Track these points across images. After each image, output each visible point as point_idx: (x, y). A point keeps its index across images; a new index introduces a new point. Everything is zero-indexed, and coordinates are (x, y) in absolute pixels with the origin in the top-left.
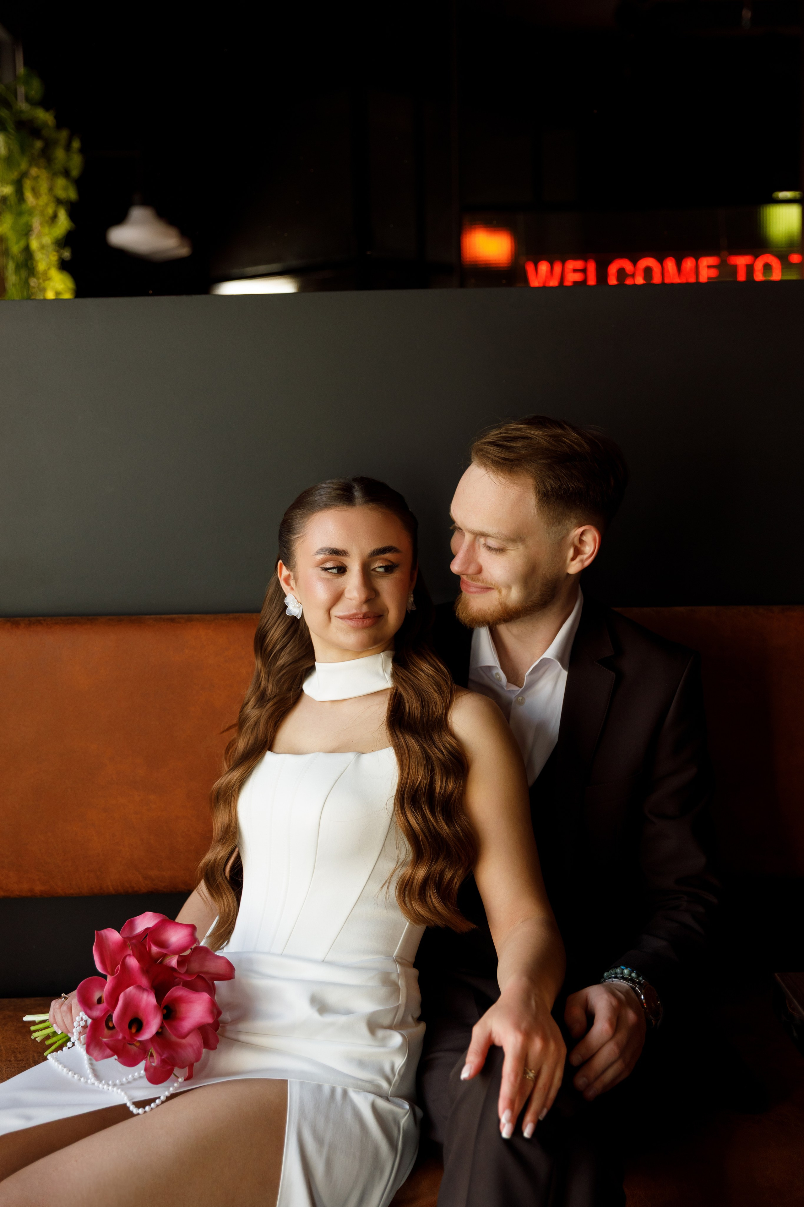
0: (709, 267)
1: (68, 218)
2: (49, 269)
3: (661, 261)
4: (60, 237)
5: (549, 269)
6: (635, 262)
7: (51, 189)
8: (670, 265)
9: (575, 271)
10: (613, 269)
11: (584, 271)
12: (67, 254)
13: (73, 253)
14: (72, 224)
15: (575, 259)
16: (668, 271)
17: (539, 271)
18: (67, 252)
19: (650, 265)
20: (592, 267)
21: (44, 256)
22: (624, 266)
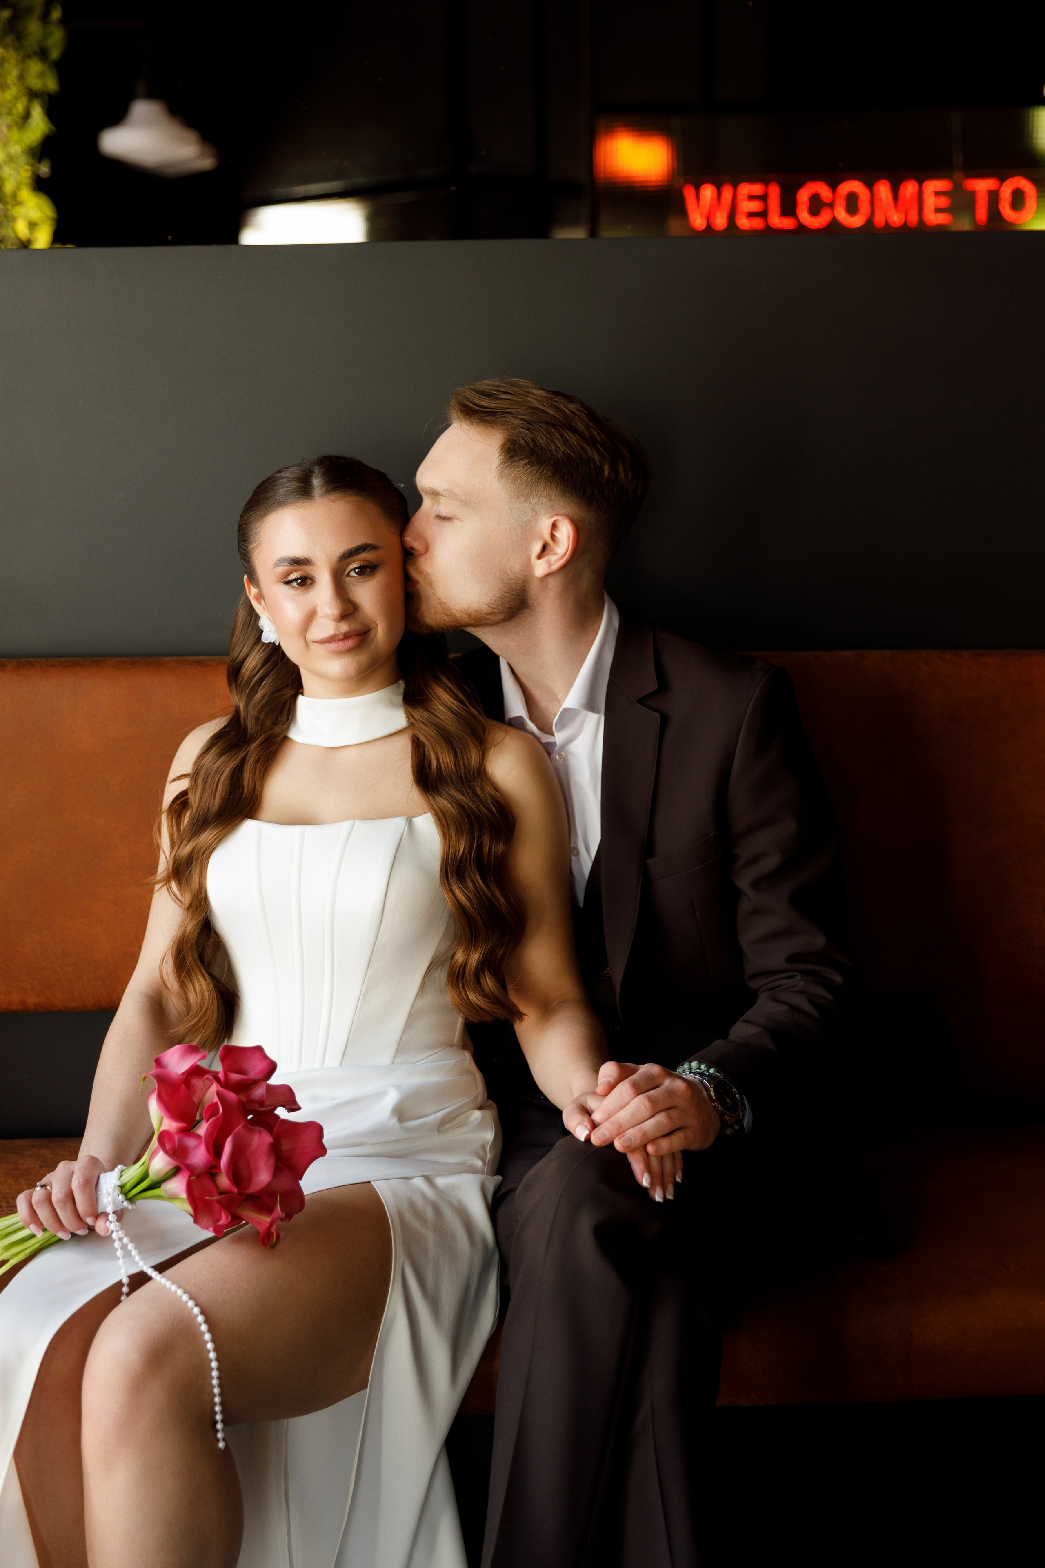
0: (937, 194)
1: (46, 118)
2: (18, 189)
3: (870, 185)
4: (34, 144)
5: (715, 195)
6: (834, 187)
7: (21, 77)
8: (883, 190)
9: (751, 198)
10: (804, 195)
11: (763, 198)
12: (44, 169)
13: (53, 167)
14: (52, 127)
15: (751, 181)
16: (881, 200)
17: (702, 197)
18: (45, 167)
19: (855, 190)
20: (774, 192)
21: (13, 172)
22: (819, 191)
